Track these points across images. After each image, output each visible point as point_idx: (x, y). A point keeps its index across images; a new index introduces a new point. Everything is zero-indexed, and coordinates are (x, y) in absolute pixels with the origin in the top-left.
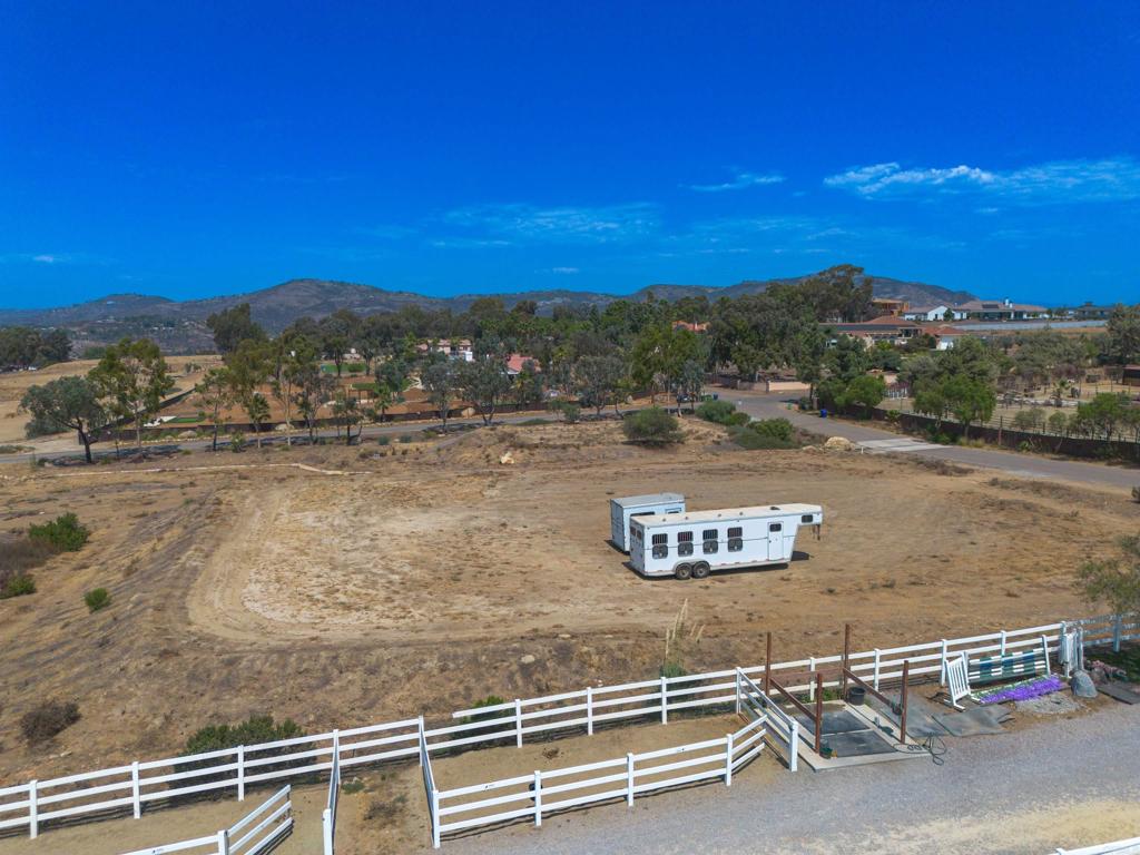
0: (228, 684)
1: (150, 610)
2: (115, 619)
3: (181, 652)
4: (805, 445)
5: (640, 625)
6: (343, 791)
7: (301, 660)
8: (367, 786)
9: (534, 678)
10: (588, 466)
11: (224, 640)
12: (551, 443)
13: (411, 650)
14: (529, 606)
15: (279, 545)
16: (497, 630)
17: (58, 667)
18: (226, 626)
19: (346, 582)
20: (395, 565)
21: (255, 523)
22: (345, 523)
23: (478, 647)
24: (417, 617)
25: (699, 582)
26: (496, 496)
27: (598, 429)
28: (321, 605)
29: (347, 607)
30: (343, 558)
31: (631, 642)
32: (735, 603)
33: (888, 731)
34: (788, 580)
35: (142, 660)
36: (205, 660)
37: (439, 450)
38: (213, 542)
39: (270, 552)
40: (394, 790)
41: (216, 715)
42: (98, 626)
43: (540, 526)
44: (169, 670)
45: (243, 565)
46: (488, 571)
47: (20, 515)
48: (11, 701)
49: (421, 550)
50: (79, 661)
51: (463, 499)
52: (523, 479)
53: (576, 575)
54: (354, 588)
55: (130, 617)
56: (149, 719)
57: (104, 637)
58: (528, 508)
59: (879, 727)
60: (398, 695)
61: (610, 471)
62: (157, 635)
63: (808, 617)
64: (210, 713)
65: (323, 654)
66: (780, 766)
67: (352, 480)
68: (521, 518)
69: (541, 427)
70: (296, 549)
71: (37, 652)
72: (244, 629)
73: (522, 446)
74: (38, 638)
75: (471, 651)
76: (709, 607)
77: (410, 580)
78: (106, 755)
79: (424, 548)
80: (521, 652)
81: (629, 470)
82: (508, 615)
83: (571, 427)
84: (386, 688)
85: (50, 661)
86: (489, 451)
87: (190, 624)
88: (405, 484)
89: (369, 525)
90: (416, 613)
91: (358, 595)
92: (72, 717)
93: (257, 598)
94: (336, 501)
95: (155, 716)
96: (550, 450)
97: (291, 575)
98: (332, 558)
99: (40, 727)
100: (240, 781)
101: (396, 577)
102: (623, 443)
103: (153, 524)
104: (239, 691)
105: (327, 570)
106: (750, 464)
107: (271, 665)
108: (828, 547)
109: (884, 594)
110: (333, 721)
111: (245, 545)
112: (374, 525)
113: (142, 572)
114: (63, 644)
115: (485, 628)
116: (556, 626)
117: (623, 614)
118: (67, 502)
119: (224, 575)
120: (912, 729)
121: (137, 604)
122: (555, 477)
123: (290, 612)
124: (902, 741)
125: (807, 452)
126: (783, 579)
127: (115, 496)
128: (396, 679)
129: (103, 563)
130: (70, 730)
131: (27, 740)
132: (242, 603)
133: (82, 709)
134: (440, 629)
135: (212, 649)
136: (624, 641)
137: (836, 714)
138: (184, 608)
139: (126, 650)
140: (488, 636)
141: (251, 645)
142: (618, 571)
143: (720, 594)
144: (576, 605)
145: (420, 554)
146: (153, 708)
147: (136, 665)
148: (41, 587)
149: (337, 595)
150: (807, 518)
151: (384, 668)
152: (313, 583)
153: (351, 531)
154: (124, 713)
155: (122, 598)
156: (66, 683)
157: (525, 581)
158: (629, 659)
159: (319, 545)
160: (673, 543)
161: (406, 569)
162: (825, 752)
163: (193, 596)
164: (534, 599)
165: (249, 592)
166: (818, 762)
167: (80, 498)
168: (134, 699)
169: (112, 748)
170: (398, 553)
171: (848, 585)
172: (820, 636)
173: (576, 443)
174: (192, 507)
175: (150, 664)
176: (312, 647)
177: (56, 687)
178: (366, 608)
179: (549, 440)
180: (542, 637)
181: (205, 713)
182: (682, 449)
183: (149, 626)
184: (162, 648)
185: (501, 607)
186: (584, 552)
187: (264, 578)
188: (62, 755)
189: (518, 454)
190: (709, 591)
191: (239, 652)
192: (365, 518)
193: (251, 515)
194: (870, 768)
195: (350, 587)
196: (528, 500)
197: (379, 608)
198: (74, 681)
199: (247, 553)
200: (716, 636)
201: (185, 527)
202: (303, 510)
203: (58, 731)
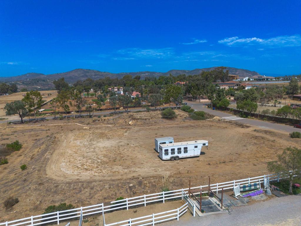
0: (55, 192)
1: (37, 171)
2: (28, 173)
3: (44, 184)
4: (208, 118)
5: (160, 175)
6: (83, 222)
7: (74, 186)
8: (89, 221)
9: (132, 190)
10: (151, 126)
11: (55, 180)
12: (142, 118)
13: (102, 183)
14: (132, 169)
15: (70, 151)
16: (124, 176)
17: (14, 187)
18: (56, 175)
19: (87, 162)
20: (99, 157)
21: (64, 144)
22: (87, 144)
23: (119, 182)
24: (104, 172)
25: (176, 162)
26: (127, 135)
27: (155, 113)
28: (80, 169)
29: (87, 170)
30: (86, 155)
31: (157, 180)
32: (185, 168)
33: (219, 205)
34: (199, 161)
35: (35, 186)
36: (50, 186)
37: (113, 119)
38: (53, 150)
39: (68, 153)
40: (96, 222)
41: (53, 201)
42: (24, 175)
43: (137, 144)
44: (41, 189)
45: (61, 157)
46: (123, 159)
47: (4, 139)
48: (2, 196)
49: (107, 152)
50: (19, 185)
51: (118, 136)
52: (134, 130)
53: (145, 159)
54: (89, 164)
55: (31, 173)
56: (36, 202)
57: (25, 179)
58: (135, 139)
59: (217, 204)
60: (98, 195)
61: (157, 127)
62: (38, 179)
63: (203, 172)
64: (51, 200)
65: (80, 184)
66: (191, 215)
67: (90, 130)
68: (133, 142)
69: (140, 113)
70: (74, 152)
71: (8, 182)
72: (60, 176)
73: (135, 119)
74: (8, 177)
75: (117, 183)
76: (178, 169)
77: (103, 161)
78: (25, 212)
79: (107, 151)
80: (129, 183)
81: (162, 127)
82: (127, 172)
83: (148, 113)
84: (95, 193)
85: (12, 185)
86: (126, 120)
87: (47, 175)
88: (103, 131)
89: (93, 144)
90: (104, 171)
91: (89, 166)
92: (17, 201)
93: (64, 167)
94: (85, 137)
95: (38, 201)
96: (142, 120)
97: (72, 160)
98: (84, 155)
99: (9, 205)
100: (58, 220)
101: (99, 161)
102: (161, 118)
103: (39, 143)
104: (58, 194)
105: (82, 158)
106: (193, 125)
107: (67, 187)
108: (210, 151)
109: (223, 165)
110: (82, 202)
111: (61, 151)
112: (95, 144)
113: (35, 158)
114: (15, 180)
115: (121, 176)
116: (139, 175)
117: (156, 171)
118: (16, 135)
119: (56, 160)
120: (225, 204)
121: (34, 169)
122: (143, 129)
123: (72, 171)
124: (222, 208)
125: (208, 121)
126: (198, 160)
127: (29, 133)
128: (98, 191)
129: (25, 155)
130: (16, 205)
131: (5, 208)
132: (60, 169)
133: (19, 199)
134: (109, 176)
135: (52, 182)
136: (155, 180)
137: (207, 200)
138: (45, 170)
139: (30, 183)
140: (122, 178)
141: (62, 181)
142: (156, 158)
143: (181, 165)
144: (145, 168)
145: (106, 153)
146: (37, 199)
147: (33, 187)
148: (9, 162)
149: (84, 166)
150: (204, 144)
151: (95, 188)
152: (78, 162)
153: (89, 146)
154: (30, 200)
155: (30, 167)
156: (16, 191)
157: (132, 161)
158: (156, 185)
159: (80, 151)
160: (170, 151)
161: (102, 158)
162: (202, 211)
163: (48, 166)
164: (134, 167)
165: (62, 165)
166: (200, 214)
167: (20, 134)
168: (32, 197)
169: (27, 210)
170: (100, 153)
171: (214, 162)
172: (205, 178)
173: (149, 118)
174: (48, 138)
175: (36, 187)
176: (77, 182)
177: (13, 193)
178: (91, 170)
179: (142, 117)
180: (135, 178)
181: (50, 200)
182: (176, 120)
183: (37, 176)
184: (39, 182)
185: (126, 169)
186: (148, 152)
187: (66, 161)
188: (14, 212)
189: (134, 121)
190: (179, 164)
191: (59, 183)
192: (93, 142)
193: (63, 141)
194: (213, 215)
195: (88, 164)
196: (135, 136)
197: (95, 170)
198: (18, 191)
199: (62, 153)
200: (179, 178)
201: (46, 145)
202: (77, 140)
203: (13, 205)
